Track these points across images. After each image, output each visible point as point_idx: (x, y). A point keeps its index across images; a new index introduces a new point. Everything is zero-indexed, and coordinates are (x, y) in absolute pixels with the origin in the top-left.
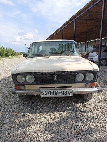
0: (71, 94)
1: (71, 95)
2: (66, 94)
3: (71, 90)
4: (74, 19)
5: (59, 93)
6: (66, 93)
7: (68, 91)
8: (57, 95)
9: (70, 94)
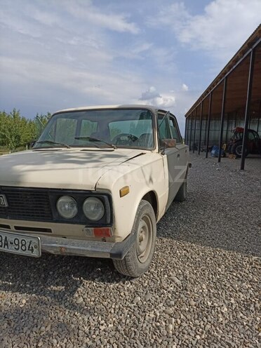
0: (35, 250)
1: (36, 254)
2: (23, 248)
3: (34, 240)
4: (251, 50)
5: (9, 243)
6: (25, 245)
7: (28, 240)
8: (6, 246)
9: (32, 250)
